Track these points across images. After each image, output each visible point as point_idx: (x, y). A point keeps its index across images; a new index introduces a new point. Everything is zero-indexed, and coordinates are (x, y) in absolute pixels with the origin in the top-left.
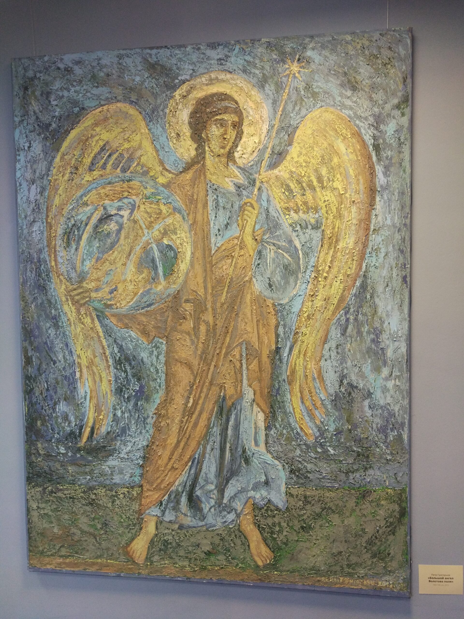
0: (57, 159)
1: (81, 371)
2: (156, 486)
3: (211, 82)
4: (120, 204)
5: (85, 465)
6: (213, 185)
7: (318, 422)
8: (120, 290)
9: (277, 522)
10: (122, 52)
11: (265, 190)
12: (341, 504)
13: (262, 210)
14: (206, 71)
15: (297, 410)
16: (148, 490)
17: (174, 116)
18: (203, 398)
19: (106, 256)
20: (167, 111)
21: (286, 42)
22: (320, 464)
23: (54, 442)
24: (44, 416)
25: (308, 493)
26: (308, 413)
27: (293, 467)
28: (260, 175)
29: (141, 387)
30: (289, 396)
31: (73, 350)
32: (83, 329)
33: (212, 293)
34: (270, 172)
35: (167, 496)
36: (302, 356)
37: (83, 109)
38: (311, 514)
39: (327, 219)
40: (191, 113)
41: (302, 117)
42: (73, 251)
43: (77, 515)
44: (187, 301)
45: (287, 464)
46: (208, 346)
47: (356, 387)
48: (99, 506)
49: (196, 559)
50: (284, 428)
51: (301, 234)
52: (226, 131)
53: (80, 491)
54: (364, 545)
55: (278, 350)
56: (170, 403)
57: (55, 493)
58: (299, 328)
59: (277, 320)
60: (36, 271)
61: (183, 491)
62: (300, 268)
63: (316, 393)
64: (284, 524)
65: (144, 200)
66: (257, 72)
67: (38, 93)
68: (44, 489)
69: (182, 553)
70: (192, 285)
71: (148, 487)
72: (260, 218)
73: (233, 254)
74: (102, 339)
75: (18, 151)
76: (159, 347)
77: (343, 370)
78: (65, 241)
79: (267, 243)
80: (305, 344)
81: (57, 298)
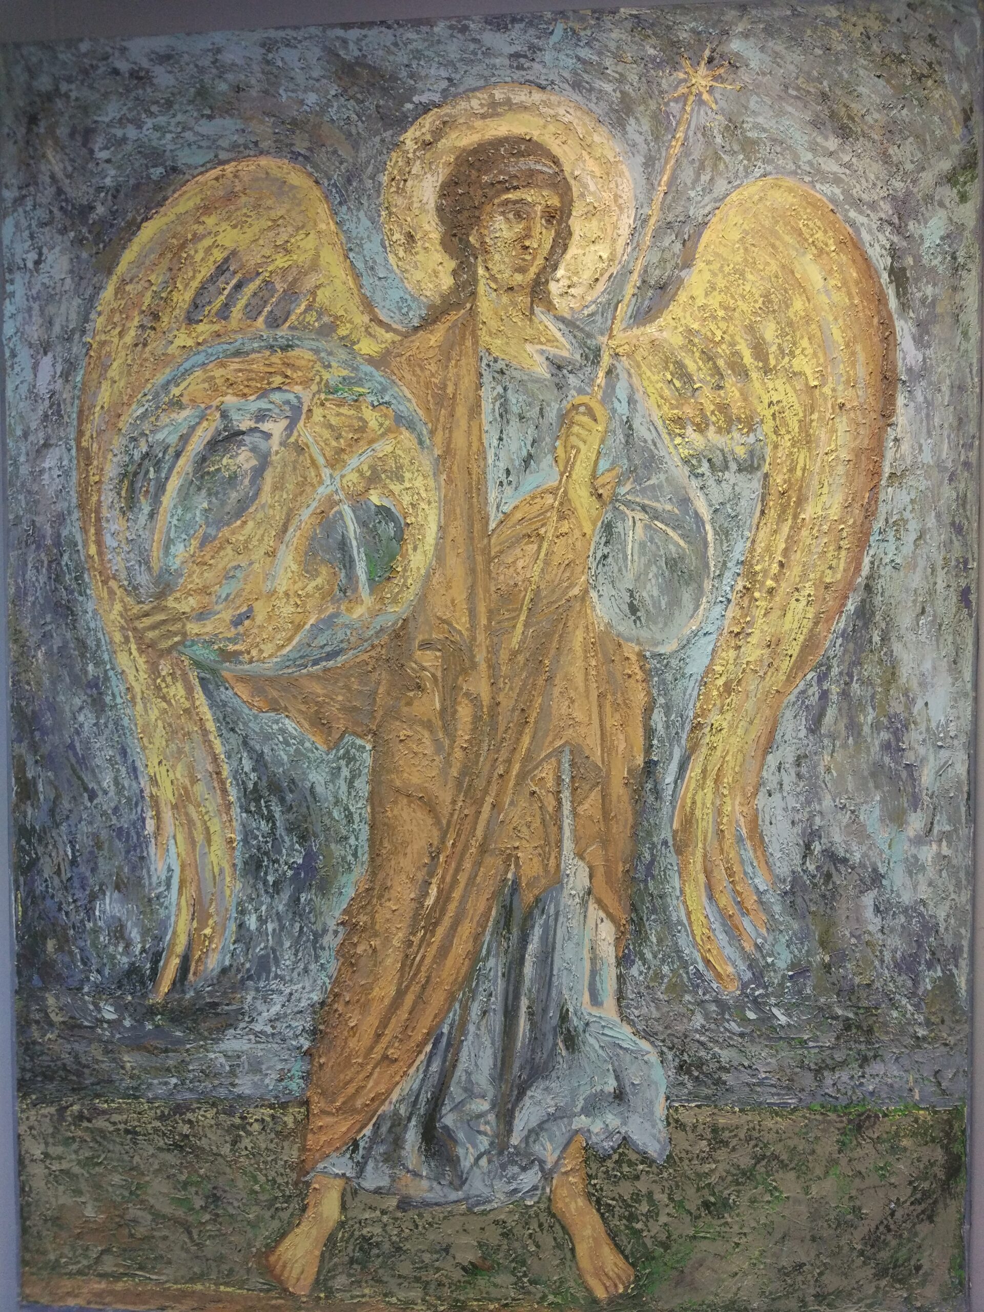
0: (108, 293)
1: (158, 817)
2: (344, 1103)
3: (494, 110)
4: (263, 404)
5: (166, 1051)
6: (496, 360)
7: (749, 947)
8: (260, 617)
9: (644, 1191)
10: (272, 33)
11: (623, 376)
12: (802, 1146)
13: (615, 424)
14: (482, 83)
15: (698, 917)
16: (323, 1112)
17: (400, 191)
18: (462, 885)
19: (225, 532)
20: (384, 179)
21: (679, 19)
22: (753, 1049)
23: (88, 994)
24: (65, 929)
25: (722, 1121)
26: (724, 924)
27: (686, 1057)
28: (611, 337)
29: (309, 856)
30: (677, 883)
31: (138, 764)
32: (165, 711)
33: (488, 627)
34: (636, 331)
35: (370, 1127)
36: (710, 783)
37: (174, 169)
38: (728, 1172)
39: (776, 447)
40: (442, 187)
41: (716, 200)
42: (143, 519)
43: (143, 1174)
44: (426, 645)
45: (671, 1049)
46: (478, 755)
47: (845, 861)
48: (198, 1152)
49: (440, 1284)
50: (663, 961)
51: (711, 482)
52: (529, 229)
53: (152, 1114)
54: (859, 1247)
55: (650, 768)
56: (380, 897)
57: (89, 1121)
58: (704, 713)
59: (649, 693)
60: (49, 566)
61: (411, 1114)
62: (707, 566)
63: (745, 873)
64: (661, 1197)
65: (323, 396)
66: (608, 87)
67: (62, 132)
68: (62, 1110)
69: (405, 1268)
70: (439, 606)
71: (322, 1105)
72: (609, 442)
73: (542, 531)
74: (212, 737)
75: (10, 271)
76: (354, 759)
77: (811, 819)
78: (123, 493)
79: (627, 504)
80: (718, 753)
81: (100, 635)
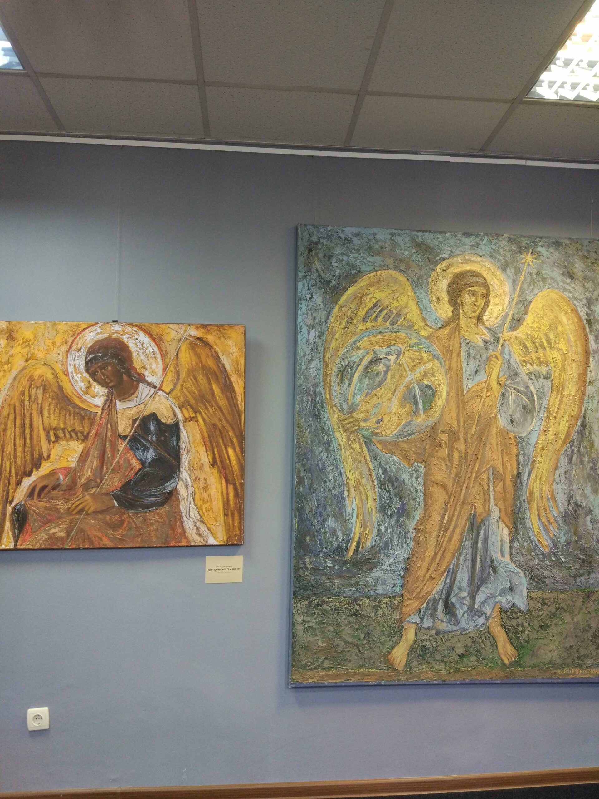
0: (335, 311)
1: (349, 491)
2: (416, 595)
3: (466, 262)
4: (388, 350)
5: (351, 578)
6: (466, 339)
7: (552, 536)
8: (386, 421)
9: (520, 623)
10: (394, 231)
11: (507, 347)
12: (571, 603)
13: (505, 361)
14: (461, 253)
15: (535, 526)
16: (408, 599)
17: (435, 285)
18: (456, 515)
19: (374, 392)
20: (430, 280)
21: (522, 239)
22: (554, 571)
23: (322, 557)
24: (314, 532)
25: (545, 596)
26: (544, 528)
27: (533, 574)
28: (503, 334)
29: (403, 505)
30: (528, 514)
31: (342, 471)
32: (352, 453)
33: (464, 426)
34: (511, 333)
35: (425, 604)
36: (538, 480)
37: (360, 272)
38: (548, 614)
39: (555, 371)
40: (449, 284)
41: (534, 295)
42: (346, 386)
43: (341, 626)
44: (442, 432)
45: (528, 571)
46: (461, 470)
47: (580, 506)
48: (362, 616)
49: (451, 662)
50: (524, 541)
51: (535, 382)
52: (476, 299)
53: (345, 602)
54: (590, 638)
55: (519, 474)
56: (428, 520)
57: (321, 606)
58: (536, 456)
59: (518, 450)
60: (312, 401)
61: (440, 598)
62: (535, 408)
63: (550, 511)
64: (526, 625)
65: (408, 348)
66: (501, 258)
67: (321, 255)
68: (310, 602)
69: (438, 657)
70: (447, 419)
71: (408, 596)
72: (503, 367)
73: (481, 395)
74: (368, 462)
75: (301, 300)
76: (418, 471)
77: (570, 492)
78: (339, 377)
79: (509, 387)
80: (541, 470)
81: (329, 426)
